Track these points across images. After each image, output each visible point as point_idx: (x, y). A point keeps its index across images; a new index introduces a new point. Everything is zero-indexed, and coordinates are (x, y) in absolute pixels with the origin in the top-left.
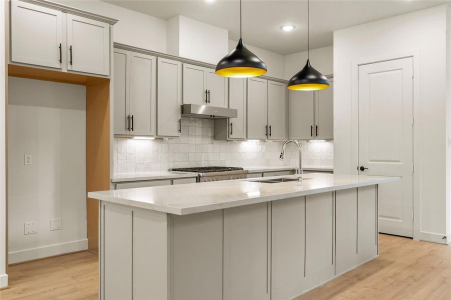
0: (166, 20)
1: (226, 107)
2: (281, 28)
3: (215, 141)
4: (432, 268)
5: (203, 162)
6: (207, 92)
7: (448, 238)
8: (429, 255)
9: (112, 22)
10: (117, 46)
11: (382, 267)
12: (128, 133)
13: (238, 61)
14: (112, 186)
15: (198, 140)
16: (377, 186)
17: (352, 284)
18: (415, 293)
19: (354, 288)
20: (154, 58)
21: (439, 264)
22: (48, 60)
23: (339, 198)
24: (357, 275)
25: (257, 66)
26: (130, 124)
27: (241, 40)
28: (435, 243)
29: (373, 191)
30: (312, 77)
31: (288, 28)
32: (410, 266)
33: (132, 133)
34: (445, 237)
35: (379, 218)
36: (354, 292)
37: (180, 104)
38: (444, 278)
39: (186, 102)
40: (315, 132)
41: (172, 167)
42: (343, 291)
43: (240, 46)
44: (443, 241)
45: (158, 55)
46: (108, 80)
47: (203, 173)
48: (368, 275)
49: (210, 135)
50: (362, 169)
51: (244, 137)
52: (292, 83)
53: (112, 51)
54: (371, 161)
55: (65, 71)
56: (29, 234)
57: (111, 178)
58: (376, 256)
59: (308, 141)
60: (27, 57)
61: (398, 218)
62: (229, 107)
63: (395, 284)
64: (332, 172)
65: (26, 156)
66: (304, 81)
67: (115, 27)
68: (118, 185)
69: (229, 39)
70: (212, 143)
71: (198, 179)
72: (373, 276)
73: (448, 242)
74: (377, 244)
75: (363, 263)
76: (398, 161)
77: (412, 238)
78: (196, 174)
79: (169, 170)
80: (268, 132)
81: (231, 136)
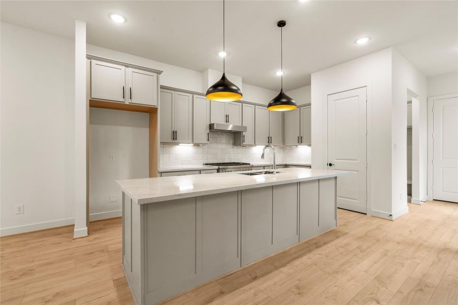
0: (202, 72)
1: (241, 125)
2: (275, 73)
3: (235, 147)
4: (378, 240)
5: (226, 160)
6: (227, 116)
7: (393, 216)
8: (377, 229)
9: (159, 73)
10: (162, 87)
11: (338, 237)
12: (173, 141)
13: (220, 88)
14: (159, 175)
15: (224, 146)
16: (336, 178)
17: (310, 251)
18: (359, 264)
19: (310, 255)
20: (191, 95)
21: (384, 237)
22: (115, 96)
23: (302, 186)
24: (316, 243)
25: (236, 91)
26: (174, 137)
27: (224, 74)
28: (384, 219)
29: (334, 181)
30: (284, 100)
31: (279, 73)
32: (360, 237)
33: (176, 141)
34: (391, 215)
35: (338, 198)
36: (310, 258)
37: (208, 123)
38: (386, 250)
39: (212, 122)
40: (300, 140)
41: (206, 163)
42: (301, 257)
43: (224, 78)
44: (389, 218)
45: (193, 93)
46: (156, 109)
47: (222, 167)
48: (325, 243)
49: (231, 143)
50: (330, 165)
51: (253, 144)
52: (270, 105)
53: (159, 92)
54: (337, 159)
55: (127, 103)
56: (112, 202)
57: (158, 169)
58: (334, 227)
59: (297, 146)
60: (100, 95)
61: (356, 200)
62: (242, 125)
63: (344, 254)
64: (310, 167)
65: (111, 155)
66: (278, 103)
67: (161, 76)
68: (163, 174)
69: (242, 82)
70: (233, 148)
71: (218, 171)
72: (328, 245)
73: (393, 219)
74: (336, 218)
75: (324, 232)
76: (356, 160)
77: (366, 214)
78: (217, 167)
79: (204, 164)
80: (270, 140)
81: (244, 143)
